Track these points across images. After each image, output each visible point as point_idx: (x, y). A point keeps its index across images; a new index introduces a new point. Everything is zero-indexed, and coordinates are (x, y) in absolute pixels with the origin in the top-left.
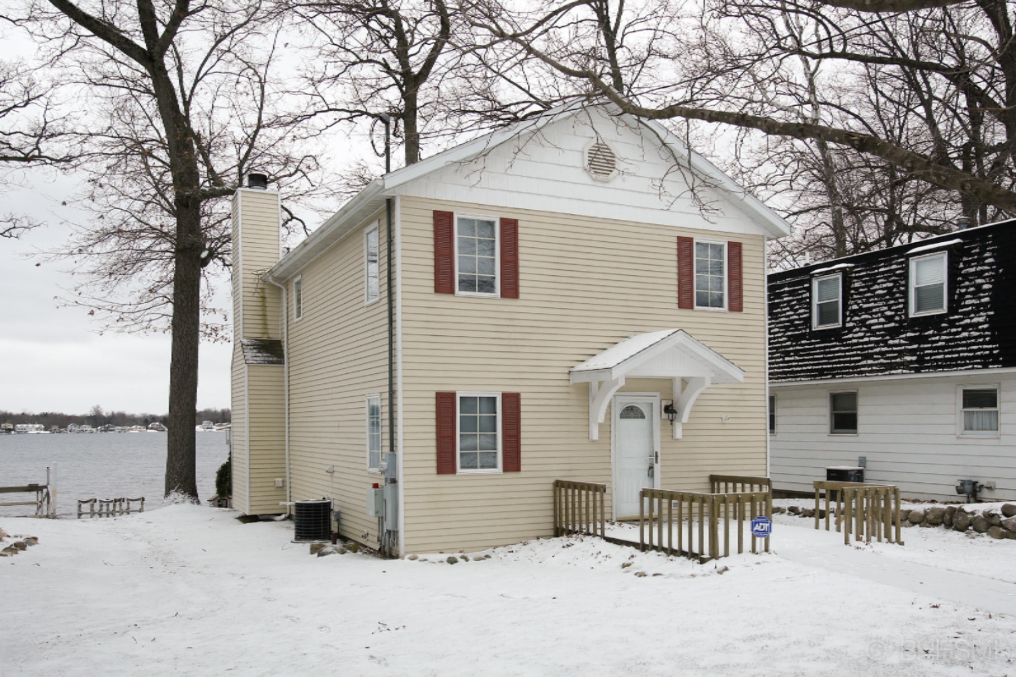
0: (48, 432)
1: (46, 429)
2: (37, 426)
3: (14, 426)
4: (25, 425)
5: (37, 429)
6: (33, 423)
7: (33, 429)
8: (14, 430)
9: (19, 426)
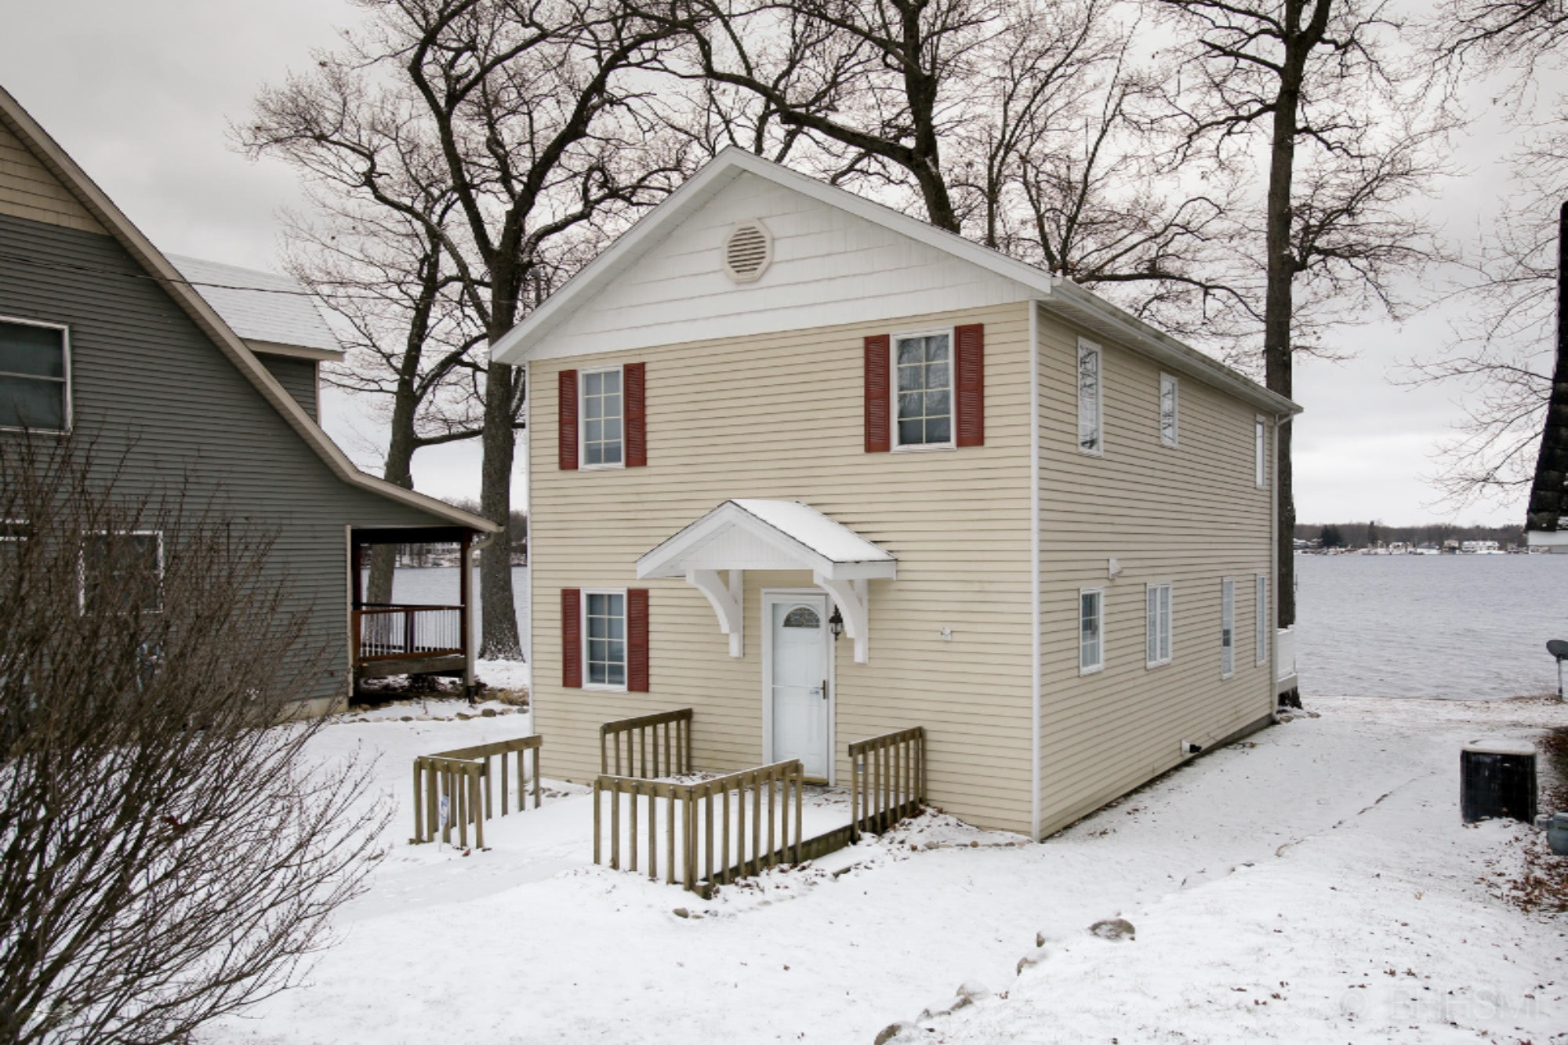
0: (1502, 552)
1: (1500, 548)
2: (1489, 543)
3: (1460, 544)
4: (1474, 543)
5: (1489, 548)
6: (1485, 539)
7: (1482, 547)
8: (1460, 548)
9: (1466, 543)
